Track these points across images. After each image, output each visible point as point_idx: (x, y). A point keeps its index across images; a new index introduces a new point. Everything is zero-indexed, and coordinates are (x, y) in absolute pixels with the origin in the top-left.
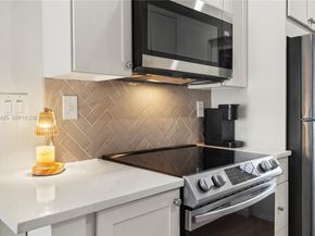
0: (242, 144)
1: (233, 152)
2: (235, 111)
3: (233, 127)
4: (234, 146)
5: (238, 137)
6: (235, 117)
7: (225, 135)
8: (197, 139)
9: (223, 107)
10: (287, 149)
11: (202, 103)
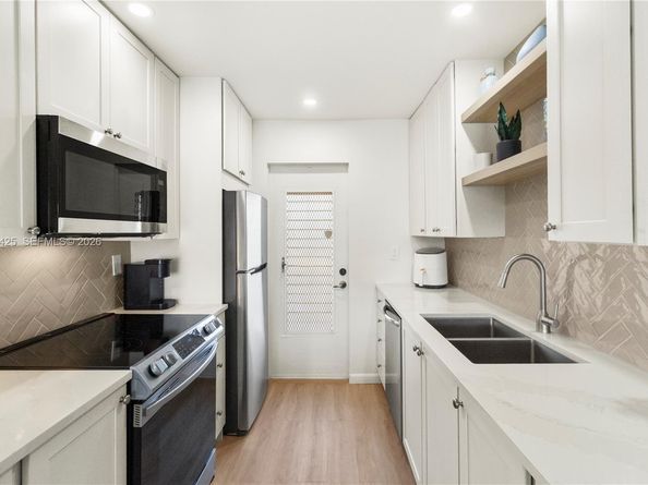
0: (174, 303)
1: (162, 316)
2: (166, 267)
3: (163, 284)
4: (165, 307)
5: (168, 295)
6: (166, 274)
7: (153, 294)
8: (112, 303)
9: (151, 263)
10: (224, 303)
11: (119, 257)
